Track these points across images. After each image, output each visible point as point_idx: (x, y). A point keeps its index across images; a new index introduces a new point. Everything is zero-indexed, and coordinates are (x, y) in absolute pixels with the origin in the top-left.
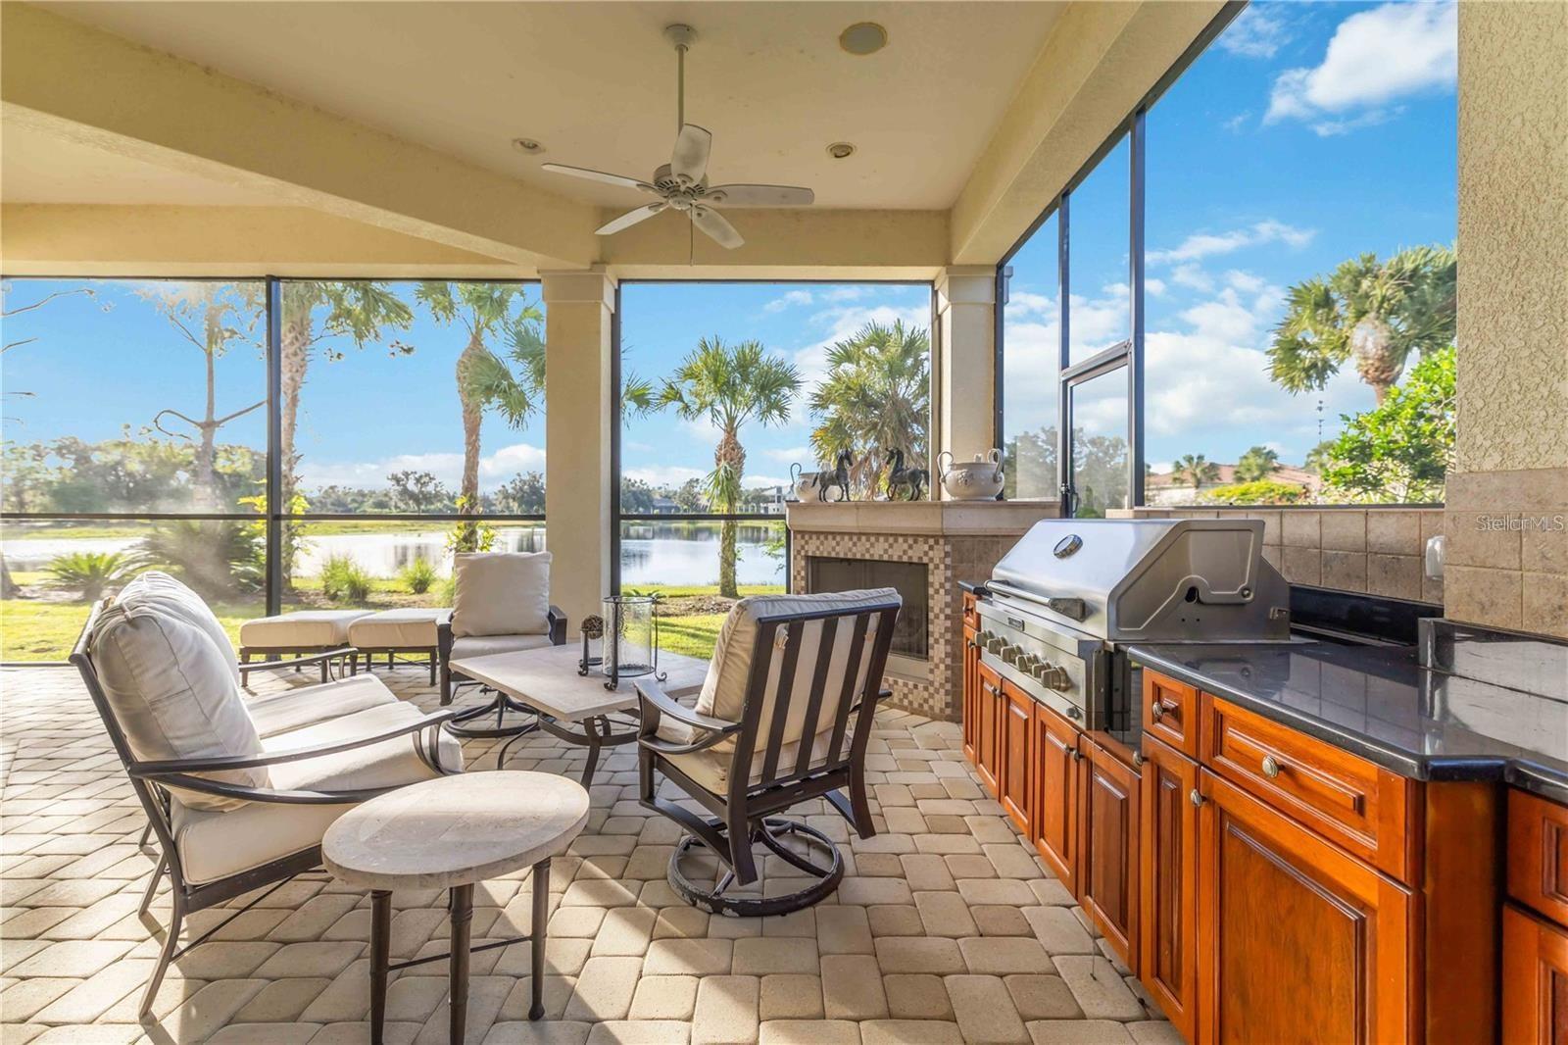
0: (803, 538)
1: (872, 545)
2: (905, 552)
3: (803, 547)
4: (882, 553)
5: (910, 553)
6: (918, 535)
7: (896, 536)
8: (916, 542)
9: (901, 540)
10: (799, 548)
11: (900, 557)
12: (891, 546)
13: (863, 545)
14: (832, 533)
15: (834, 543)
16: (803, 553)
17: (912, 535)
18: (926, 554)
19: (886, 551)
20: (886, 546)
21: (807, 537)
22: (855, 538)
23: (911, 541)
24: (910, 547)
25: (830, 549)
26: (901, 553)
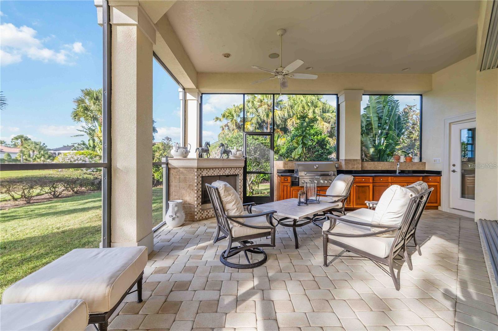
0: (201, 170)
1: (225, 171)
2: (234, 172)
3: (201, 174)
4: (228, 173)
5: (235, 172)
6: (237, 167)
7: (231, 168)
8: (236, 169)
9: (233, 169)
10: (199, 174)
11: (233, 173)
12: (230, 171)
13: (223, 171)
14: (212, 168)
15: (213, 171)
16: (201, 175)
17: (236, 167)
18: (239, 172)
19: (229, 172)
20: (229, 171)
21: (202, 170)
22: (220, 169)
23: (235, 169)
24: (235, 171)
25: (212, 173)
26: (233, 172)
